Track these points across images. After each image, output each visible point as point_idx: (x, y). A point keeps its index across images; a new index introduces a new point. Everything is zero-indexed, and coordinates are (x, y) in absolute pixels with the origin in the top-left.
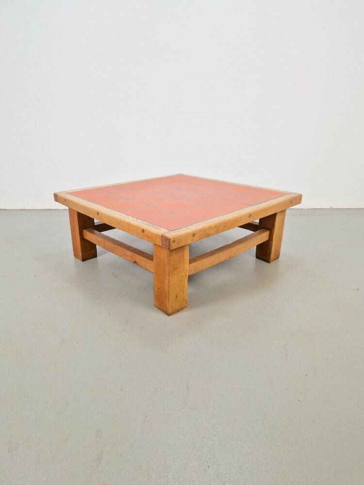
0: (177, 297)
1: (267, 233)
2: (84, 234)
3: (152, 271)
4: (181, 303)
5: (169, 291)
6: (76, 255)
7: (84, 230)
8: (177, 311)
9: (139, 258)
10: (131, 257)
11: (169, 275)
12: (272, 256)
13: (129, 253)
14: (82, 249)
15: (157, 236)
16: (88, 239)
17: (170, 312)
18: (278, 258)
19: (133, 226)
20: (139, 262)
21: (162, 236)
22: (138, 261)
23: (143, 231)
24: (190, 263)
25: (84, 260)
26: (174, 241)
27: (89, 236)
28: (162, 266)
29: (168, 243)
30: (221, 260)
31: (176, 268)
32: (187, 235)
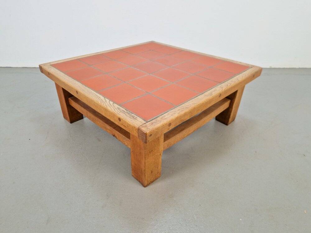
0: (152, 172)
1: (229, 102)
2: (70, 101)
3: (129, 147)
4: (156, 175)
5: (145, 170)
6: (65, 117)
7: (69, 99)
8: (152, 182)
9: (117, 133)
10: (110, 130)
11: (145, 158)
12: (230, 120)
13: (108, 127)
14: (69, 114)
15: (133, 127)
16: (73, 106)
17: (146, 184)
18: (234, 120)
19: (109, 112)
20: (117, 137)
21: (139, 129)
22: (116, 135)
23: (120, 119)
24: (164, 142)
25: (72, 122)
26: (151, 135)
27: (74, 104)
28: (139, 149)
29: (145, 137)
30: (190, 132)
31: (152, 151)
32: (163, 126)
